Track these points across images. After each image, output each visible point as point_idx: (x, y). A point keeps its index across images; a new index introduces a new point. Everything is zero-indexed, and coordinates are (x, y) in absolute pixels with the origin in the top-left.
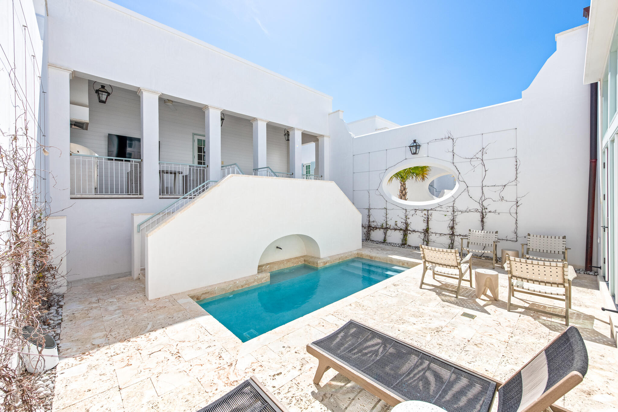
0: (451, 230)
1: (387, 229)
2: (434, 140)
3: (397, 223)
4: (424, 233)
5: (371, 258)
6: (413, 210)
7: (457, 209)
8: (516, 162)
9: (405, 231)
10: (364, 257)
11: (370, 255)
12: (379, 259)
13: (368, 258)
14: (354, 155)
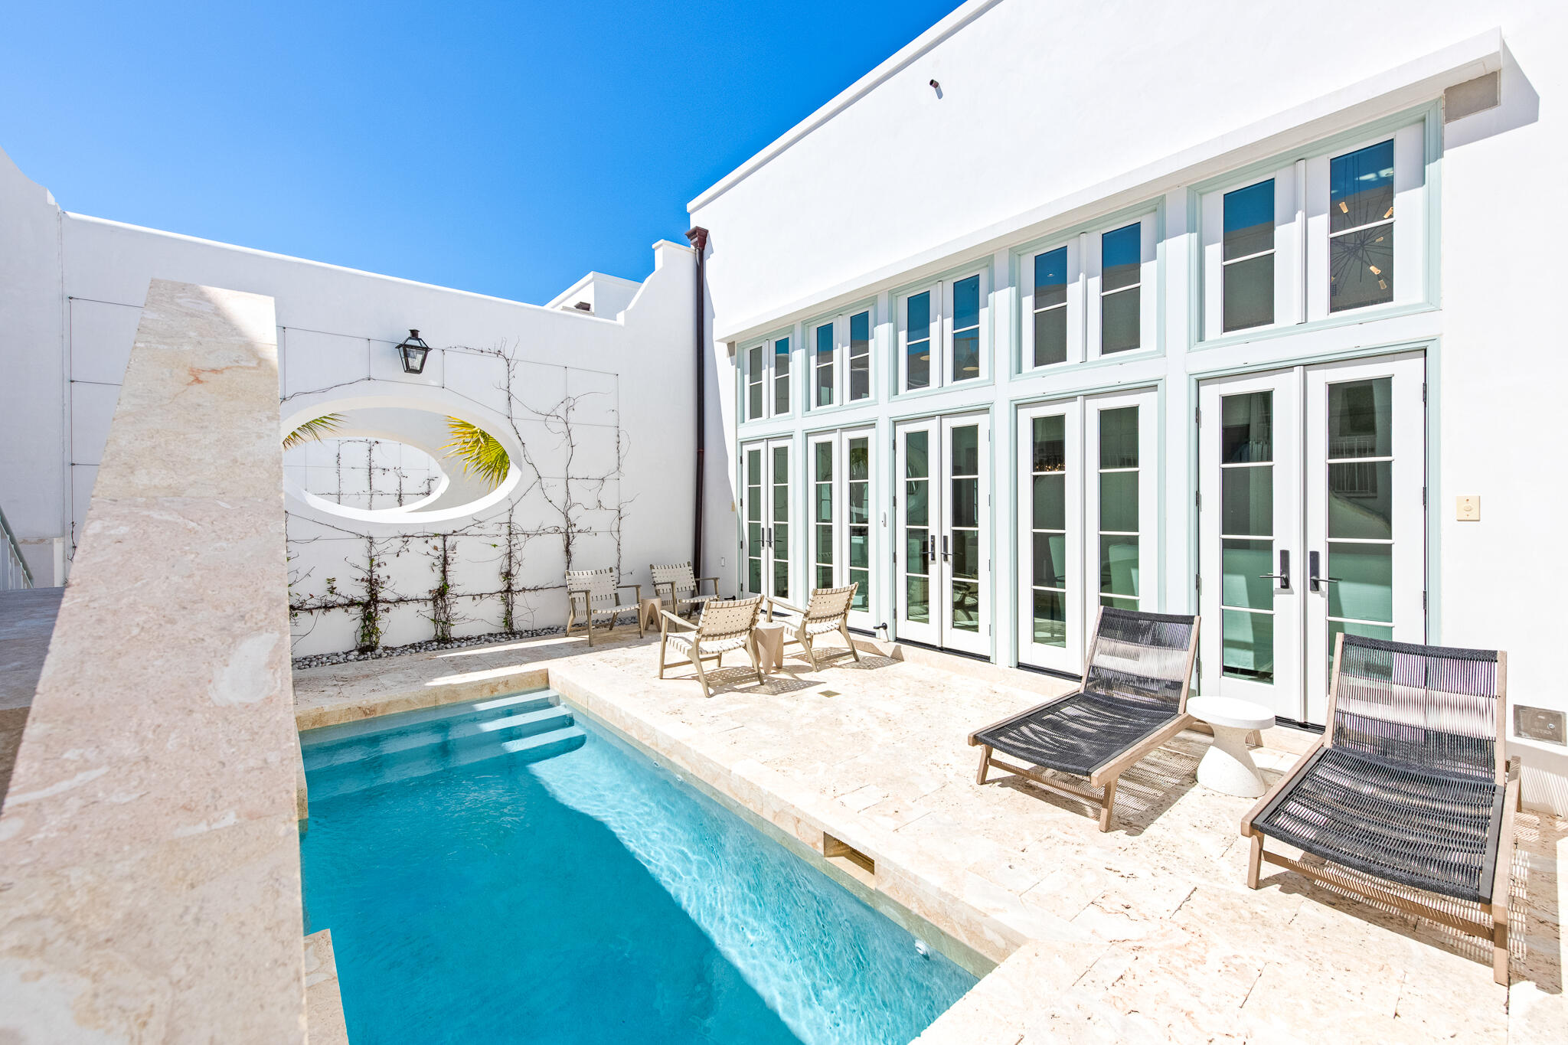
0: (505, 581)
2: (461, 347)
3: (334, 584)
4: (434, 600)
5: (366, 714)
6: (396, 537)
7: (519, 528)
8: (618, 436)
9: (366, 606)
10: (333, 723)
11: (364, 703)
12: (406, 703)
13: (351, 720)
14: (71, 298)
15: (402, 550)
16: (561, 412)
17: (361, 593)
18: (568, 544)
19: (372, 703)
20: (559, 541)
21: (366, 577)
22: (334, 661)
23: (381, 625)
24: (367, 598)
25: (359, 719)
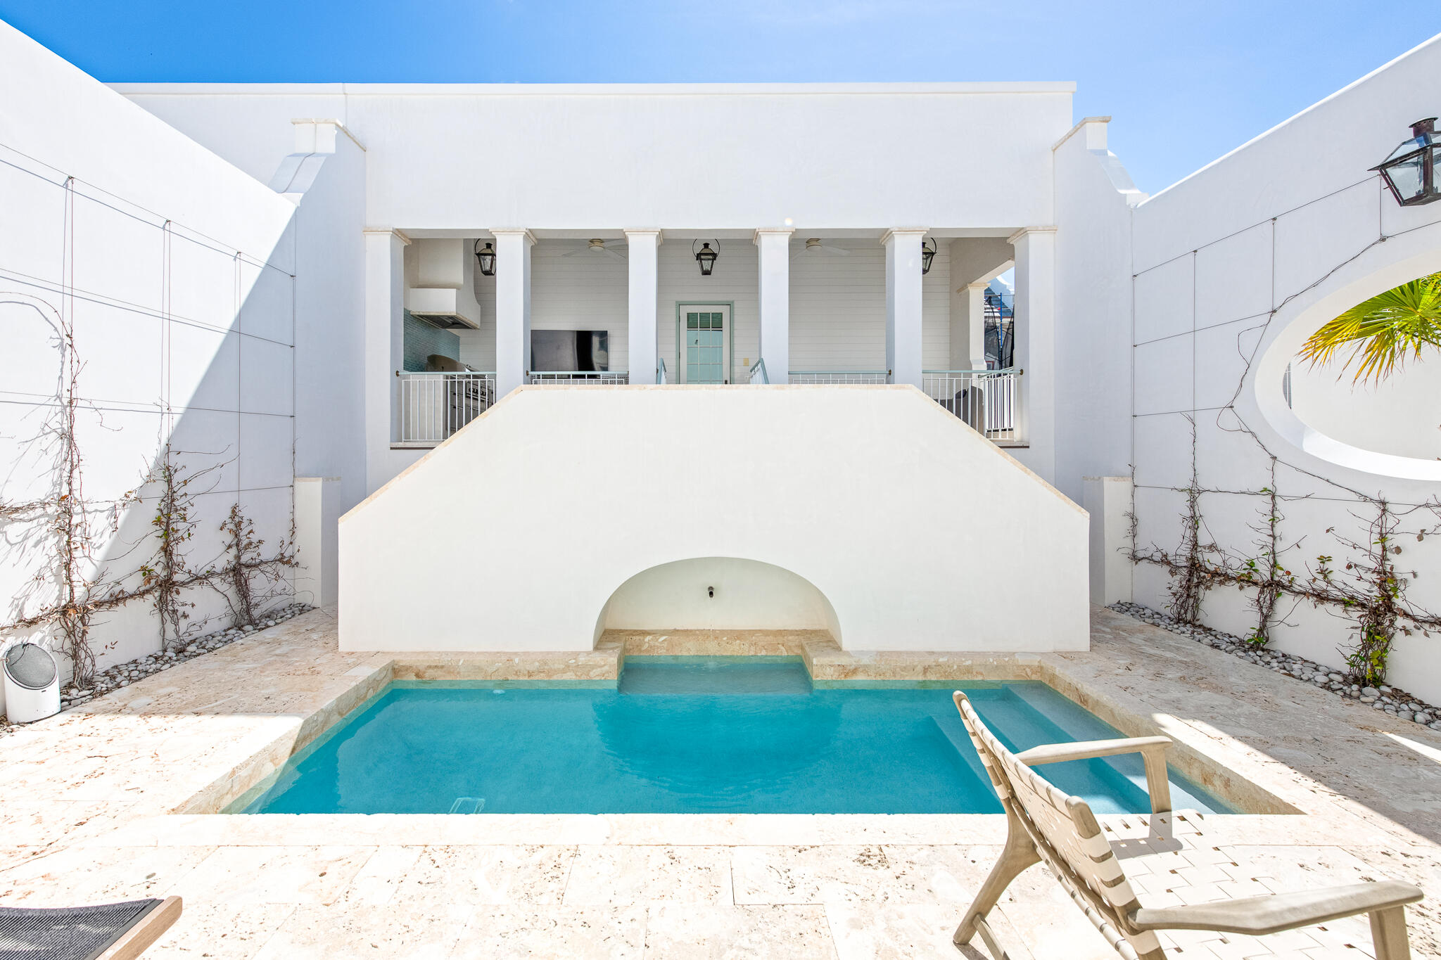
1: (1273, 588)
3: (1328, 566)
5: (1081, 701)
6: (1427, 505)
9: (1375, 612)
11: (1079, 686)
12: (1110, 712)
13: (1071, 698)
14: (1135, 276)
17: (1365, 588)
19: (1084, 691)
21: (1373, 565)
24: (1375, 601)
25: (1076, 701)
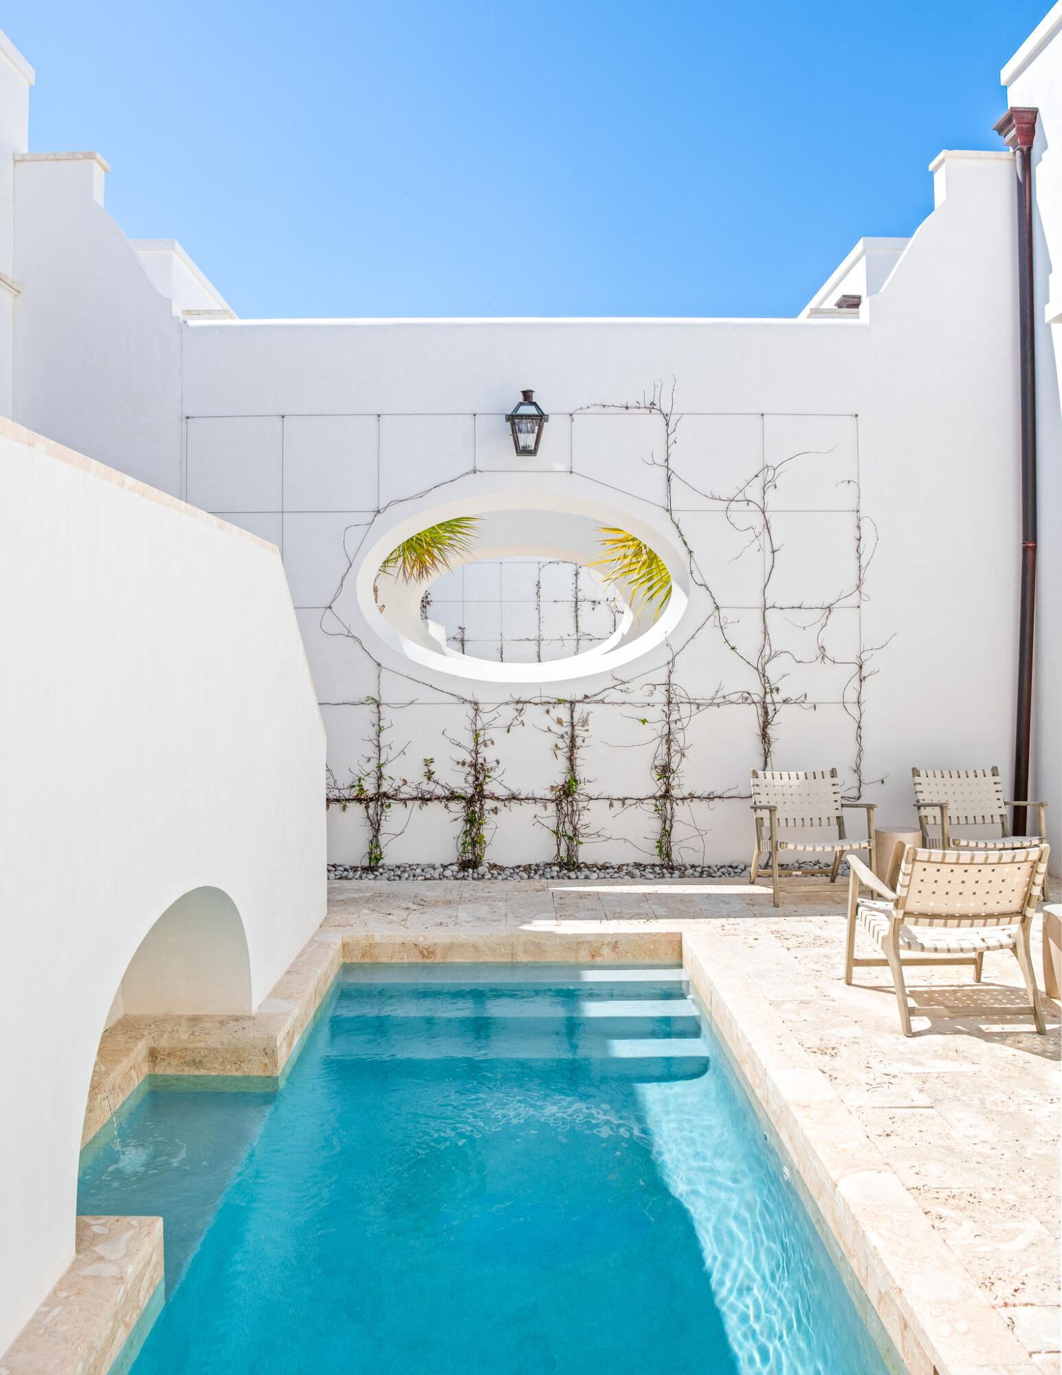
0: (661, 781)
1: (381, 798)
2: (595, 405)
3: (432, 767)
4: (558, 802)
5: (424, 956)
6: (507, 703)
7: (683, 694)
8: (859, 527)
9: (470, 801)
10: (384, 960)
11: (421, 939)
12: (472, 949)
13: (406, 961)
14: (188, 418)
15: (515, 722)
16: (754, 492)
17: (461, 782)
18: (766, 724)
19: (431, 941)
20: (751, 716)
21: (469, 759)
22: (428, 876)
23: (486, 832)
24: (470, 791)
25: (414, 960)
